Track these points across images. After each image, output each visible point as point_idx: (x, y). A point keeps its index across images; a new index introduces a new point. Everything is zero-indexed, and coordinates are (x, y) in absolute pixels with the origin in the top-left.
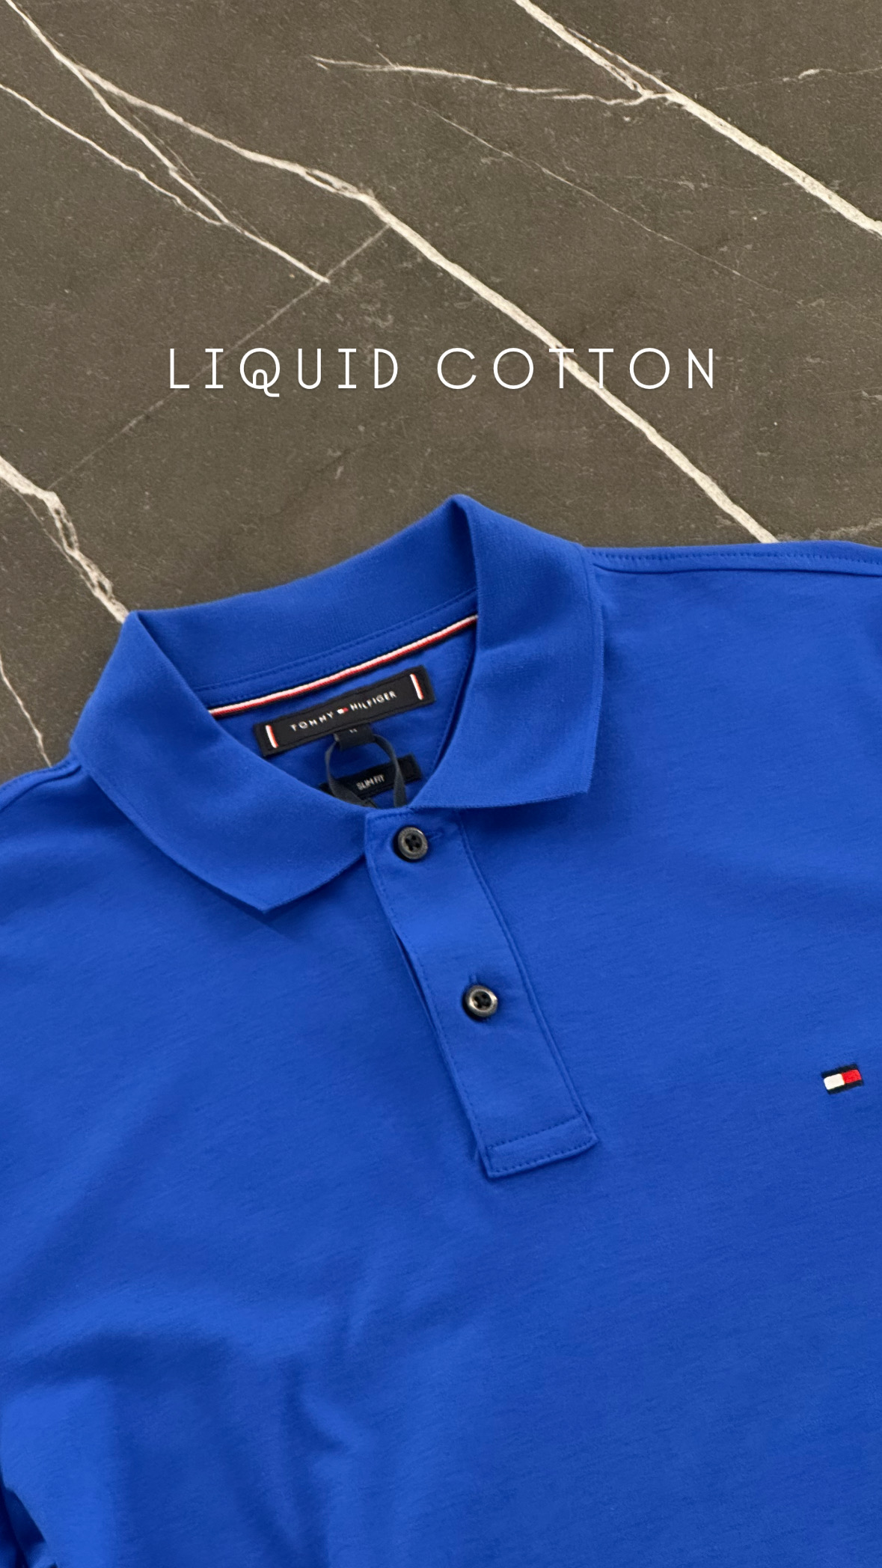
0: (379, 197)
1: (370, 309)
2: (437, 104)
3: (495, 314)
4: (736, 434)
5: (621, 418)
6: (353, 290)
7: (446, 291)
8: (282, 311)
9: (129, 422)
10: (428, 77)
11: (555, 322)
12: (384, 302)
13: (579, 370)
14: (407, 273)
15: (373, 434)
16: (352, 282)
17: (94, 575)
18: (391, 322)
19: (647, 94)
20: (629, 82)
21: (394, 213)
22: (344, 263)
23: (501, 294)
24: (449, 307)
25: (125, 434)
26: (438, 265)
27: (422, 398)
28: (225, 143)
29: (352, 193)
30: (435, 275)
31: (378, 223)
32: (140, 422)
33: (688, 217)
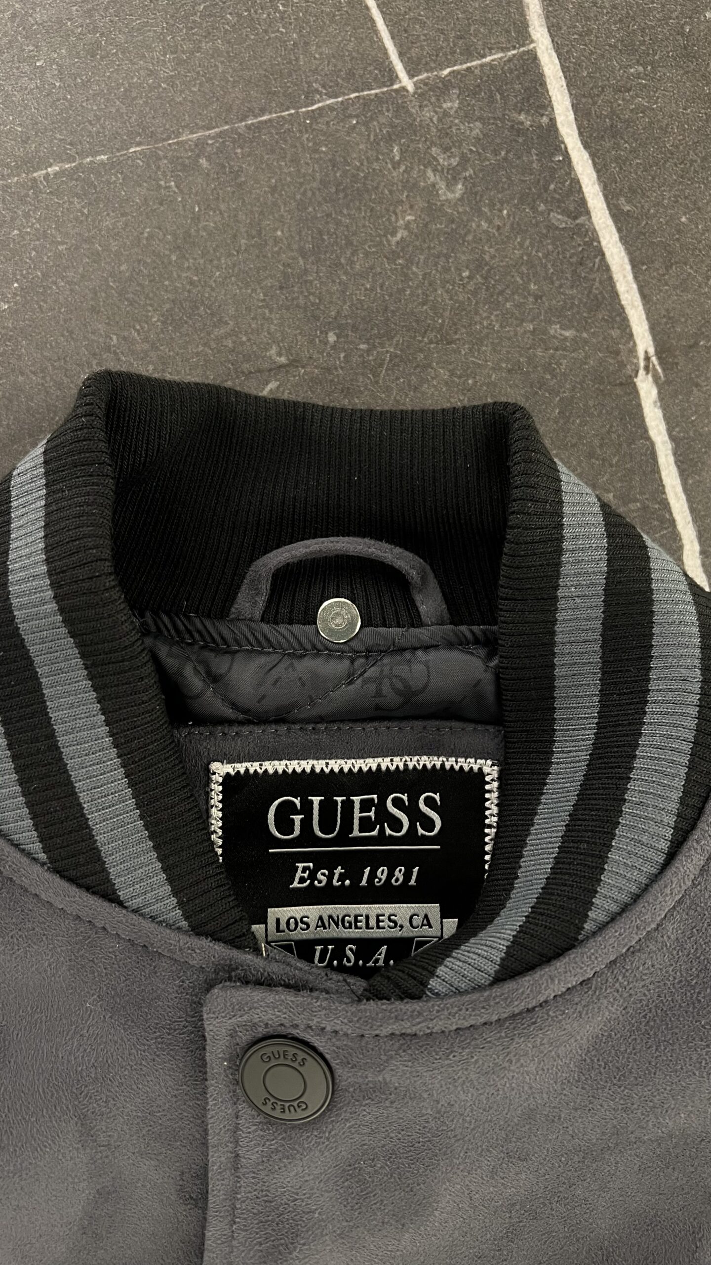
1: (441, 161)
3: (596, 257)
6: (435, 119)
7: (552, 187)
8: (328, 102)
9: (51, 165)
11: (664, 313)
13: (655, 402)
14: (519, 132)
15: (342, 355)
16: (441, 107)
18: (457, 195)
21: (553, 29)
22: (446, 72)
23: (619, 230)
24: (542, 213)
25: (35, 179)
26: (563, 142)
27: (432, 335)
30: (553, 154)
31: (522, 33)
32: (62, 172)
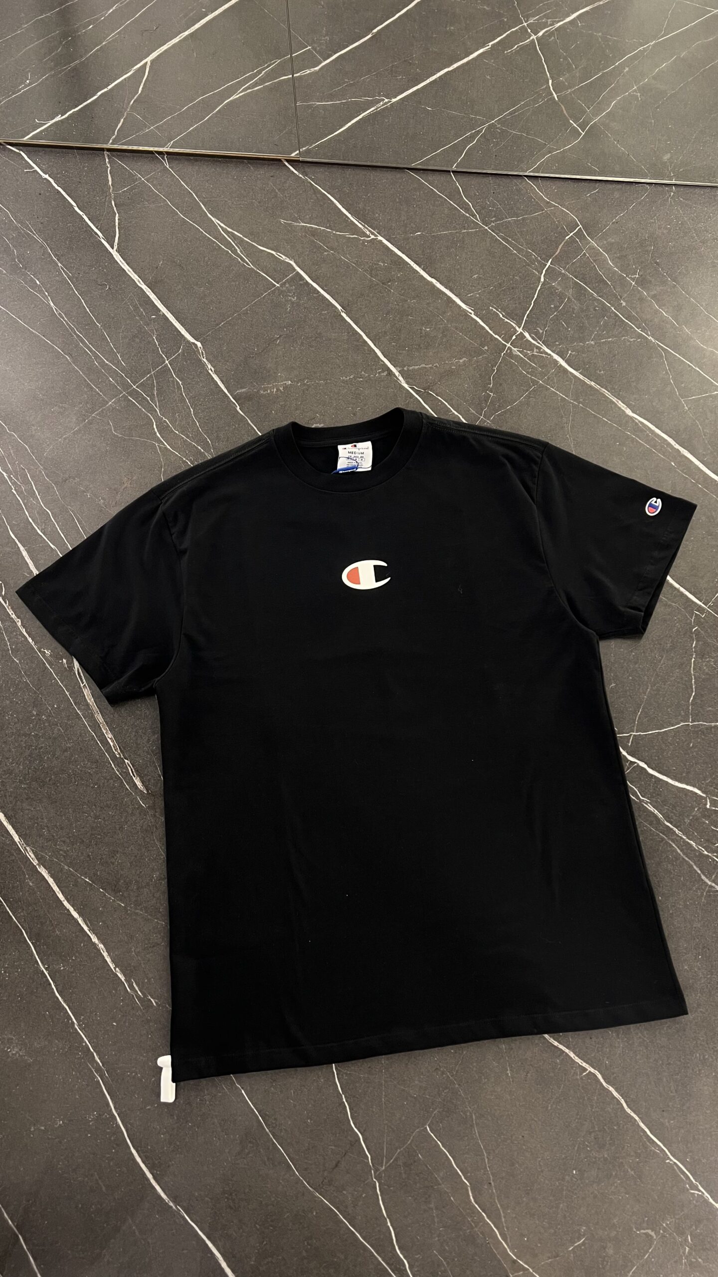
0: (295, 262)
2: (314, 236)
4: (387, 338)
5: (356, 331)
10: (312, 228)
12: (294, 293)
17: (209, 366)
19: (372, 237)
20: (368, 233)
28: (253, 243)
29: (288, 260)
33: (380, 274)
